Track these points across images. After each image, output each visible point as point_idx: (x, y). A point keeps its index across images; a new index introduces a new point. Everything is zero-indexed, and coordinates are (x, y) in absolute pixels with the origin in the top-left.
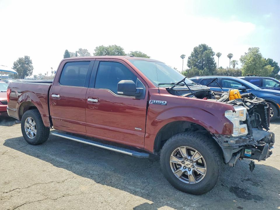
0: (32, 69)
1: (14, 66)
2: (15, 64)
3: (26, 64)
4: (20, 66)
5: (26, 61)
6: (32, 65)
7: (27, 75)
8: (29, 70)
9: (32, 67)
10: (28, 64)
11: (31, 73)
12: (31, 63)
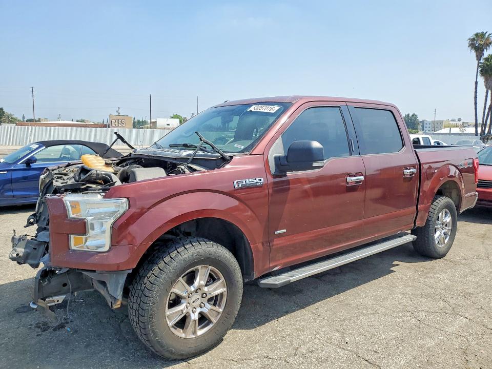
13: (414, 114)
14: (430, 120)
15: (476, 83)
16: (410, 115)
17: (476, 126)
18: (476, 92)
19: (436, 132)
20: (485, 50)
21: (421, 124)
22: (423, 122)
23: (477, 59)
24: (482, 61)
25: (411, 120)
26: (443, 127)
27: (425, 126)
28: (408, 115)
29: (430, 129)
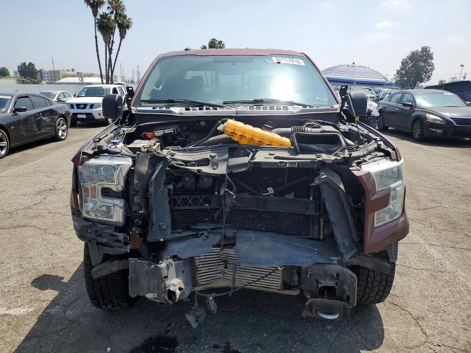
0: (432, 70)
1: (401, 66)
2: (403, 63)
3: (423, 61)
4: (411, 65)
5: (422, 57)
6: (433, 61)
7: (422, 81)
8: (425, 72)
9: (432, 65)
10: (425, 61)
11: (429, 78)
12: (432, 58)
13: (31, 63)
14: (48, 70)
15: (96, 37)
16: (27, 64)
17: (101, 76)
18: (97, 46)
19: (58, 82)
20: (99, 8)
21: (39, 74)
22: (40, 71)
23: (94, 15)
24: (98, 17)
25: (28, 69)
26: (61, 77)
27: (44, 75)
28: (25, 63)
29: (49, 78)
